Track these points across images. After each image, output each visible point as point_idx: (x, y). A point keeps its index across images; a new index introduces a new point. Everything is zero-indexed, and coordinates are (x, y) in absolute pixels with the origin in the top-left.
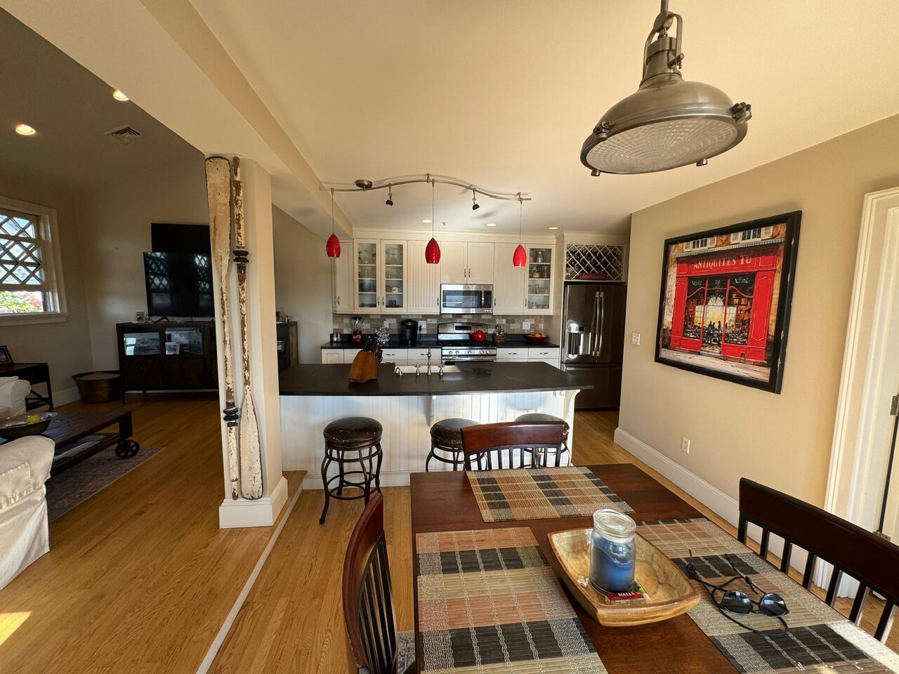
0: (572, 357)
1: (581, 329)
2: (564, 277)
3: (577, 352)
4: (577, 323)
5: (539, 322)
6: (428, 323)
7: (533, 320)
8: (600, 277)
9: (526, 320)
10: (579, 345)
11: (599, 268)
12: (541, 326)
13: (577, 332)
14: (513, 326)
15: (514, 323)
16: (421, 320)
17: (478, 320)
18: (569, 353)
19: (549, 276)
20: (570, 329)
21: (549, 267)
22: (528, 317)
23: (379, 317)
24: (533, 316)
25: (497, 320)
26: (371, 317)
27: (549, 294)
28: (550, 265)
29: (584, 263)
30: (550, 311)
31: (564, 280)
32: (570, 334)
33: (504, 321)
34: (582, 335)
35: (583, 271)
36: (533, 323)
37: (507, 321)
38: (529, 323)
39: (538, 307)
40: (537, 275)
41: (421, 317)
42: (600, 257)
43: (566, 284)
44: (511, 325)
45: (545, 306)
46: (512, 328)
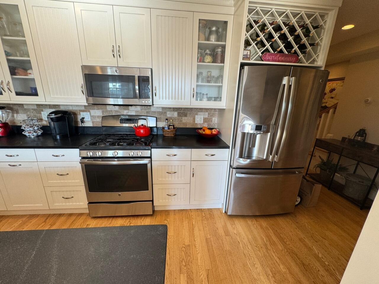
0: (244, 162)
1: (258, 128)
2: (241, 56)
3: (249, 156)
4: (253, 119)
5: (213, 115)
6: (92, 115)
7: (207, 113)
8: (288, 59)
9: (199, 113)
10: (254, 146)
11: (288, 46)
12: (215, 120)
13: (252, 132)
14: (185, 120)
15: (186, 116)
16: (83, 111)
17: (147, 112)
18: (241, 156)
19: (223, 61)
20: (243, 127)
21: (224, 47)
22: (201, 110)
23: (35, 107)
24: (207, 110)
25: (168, 113)
26: (25, 107)
27: (222, 83)
28: (225, 45)
29: (270, 37)
30: (222, 104)
31: (241, 60)
32: (244, 134)
33: (175, 114)
34: (258, 136)
35: (267, 50)
36: (207, 116)
37: (179, 115)
38: (202, 117)
39: (209, 99)
40: (208, 59)
41: (83, 108)
42: (292, 30)
43: (243, 65)
44: (183, 118)
45: (218, 98)
46: (184, 121)
